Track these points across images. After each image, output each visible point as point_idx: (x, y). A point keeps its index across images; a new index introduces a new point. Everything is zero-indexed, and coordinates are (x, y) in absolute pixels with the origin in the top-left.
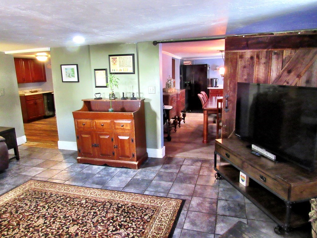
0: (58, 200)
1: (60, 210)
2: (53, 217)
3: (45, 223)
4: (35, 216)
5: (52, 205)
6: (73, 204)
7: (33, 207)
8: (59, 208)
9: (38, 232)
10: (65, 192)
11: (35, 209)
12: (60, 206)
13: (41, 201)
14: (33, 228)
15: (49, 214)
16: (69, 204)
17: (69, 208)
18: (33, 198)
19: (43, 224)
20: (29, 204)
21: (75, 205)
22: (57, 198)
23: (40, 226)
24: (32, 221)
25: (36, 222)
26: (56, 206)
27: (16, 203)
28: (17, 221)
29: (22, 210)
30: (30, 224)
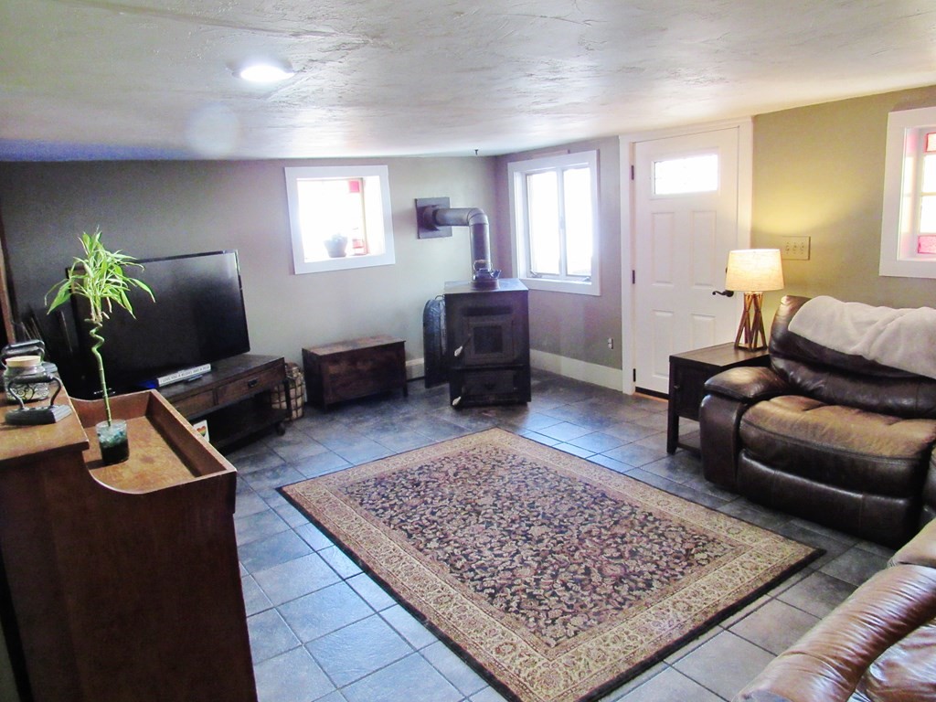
0: (485, 569)
1: (490, 542)
2: (510, 532)
3: (530, 526)
4: (547, 546)
5: (503, 559)
6: (458, 548)
7: (549, 572)
8: (491, 549)
9: (544, 513)
10: (453, 592)
11: (545, 564)
12: (487, 553)
13: (525, 583)
14: (551, 524)
15: (517, 541)
16: (465, 549)
17: (472, 538)
18: (546, 604)
19: (533, 525)
20: (558, 585)
21: (456, 542)
22: (485, 577)
24: (553, 538)
25: (547, 533)
26: (496, 556)
27: (592, 600)
28: (584, 548)
29: (575, 573)
30: (557, 533)
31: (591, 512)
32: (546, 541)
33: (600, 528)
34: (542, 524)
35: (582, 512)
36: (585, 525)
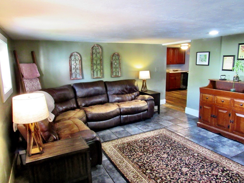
0: (178, 147)
2: (173, 156)
3: (167, 158)
5: (174, 149)
7: (162, 145)
8: (178, 152)
9: (163, 162)
10: (184, 143)
11: (163, 147)
13: (168, 143)
15: (171, 153)
17: (185, 155)
18: (163, 139)
20: (160, 142)
22: (178, 145)
23: (164, 158)
24: (161, 153)
25: (162, 155)
26: (176, 150)
27: (154, 139)
28: (153, 149)
29: (156, 144)
30: (159, 154)
31: (147, 160)
32: (163, 152)
33: (146, 155)
34: (163, 158)
35: (150, 161)
36: (150, 156)
